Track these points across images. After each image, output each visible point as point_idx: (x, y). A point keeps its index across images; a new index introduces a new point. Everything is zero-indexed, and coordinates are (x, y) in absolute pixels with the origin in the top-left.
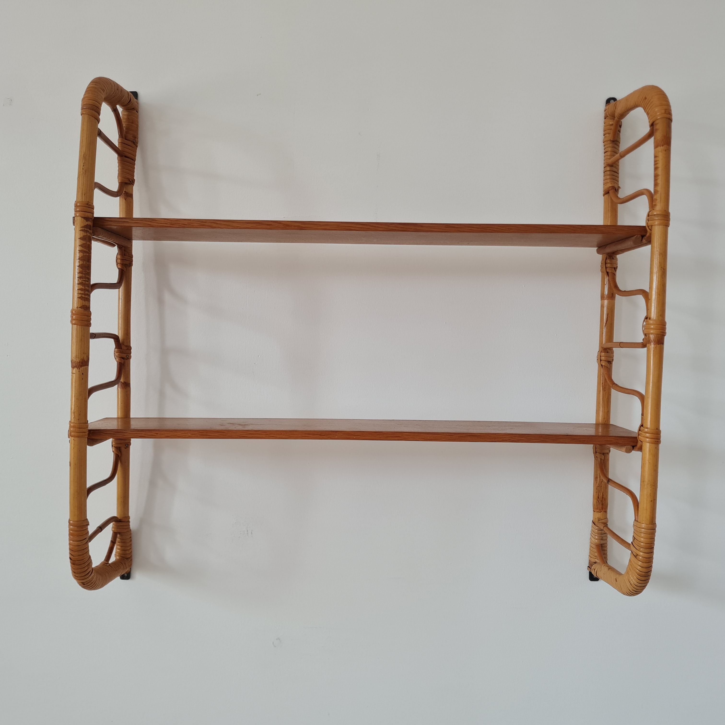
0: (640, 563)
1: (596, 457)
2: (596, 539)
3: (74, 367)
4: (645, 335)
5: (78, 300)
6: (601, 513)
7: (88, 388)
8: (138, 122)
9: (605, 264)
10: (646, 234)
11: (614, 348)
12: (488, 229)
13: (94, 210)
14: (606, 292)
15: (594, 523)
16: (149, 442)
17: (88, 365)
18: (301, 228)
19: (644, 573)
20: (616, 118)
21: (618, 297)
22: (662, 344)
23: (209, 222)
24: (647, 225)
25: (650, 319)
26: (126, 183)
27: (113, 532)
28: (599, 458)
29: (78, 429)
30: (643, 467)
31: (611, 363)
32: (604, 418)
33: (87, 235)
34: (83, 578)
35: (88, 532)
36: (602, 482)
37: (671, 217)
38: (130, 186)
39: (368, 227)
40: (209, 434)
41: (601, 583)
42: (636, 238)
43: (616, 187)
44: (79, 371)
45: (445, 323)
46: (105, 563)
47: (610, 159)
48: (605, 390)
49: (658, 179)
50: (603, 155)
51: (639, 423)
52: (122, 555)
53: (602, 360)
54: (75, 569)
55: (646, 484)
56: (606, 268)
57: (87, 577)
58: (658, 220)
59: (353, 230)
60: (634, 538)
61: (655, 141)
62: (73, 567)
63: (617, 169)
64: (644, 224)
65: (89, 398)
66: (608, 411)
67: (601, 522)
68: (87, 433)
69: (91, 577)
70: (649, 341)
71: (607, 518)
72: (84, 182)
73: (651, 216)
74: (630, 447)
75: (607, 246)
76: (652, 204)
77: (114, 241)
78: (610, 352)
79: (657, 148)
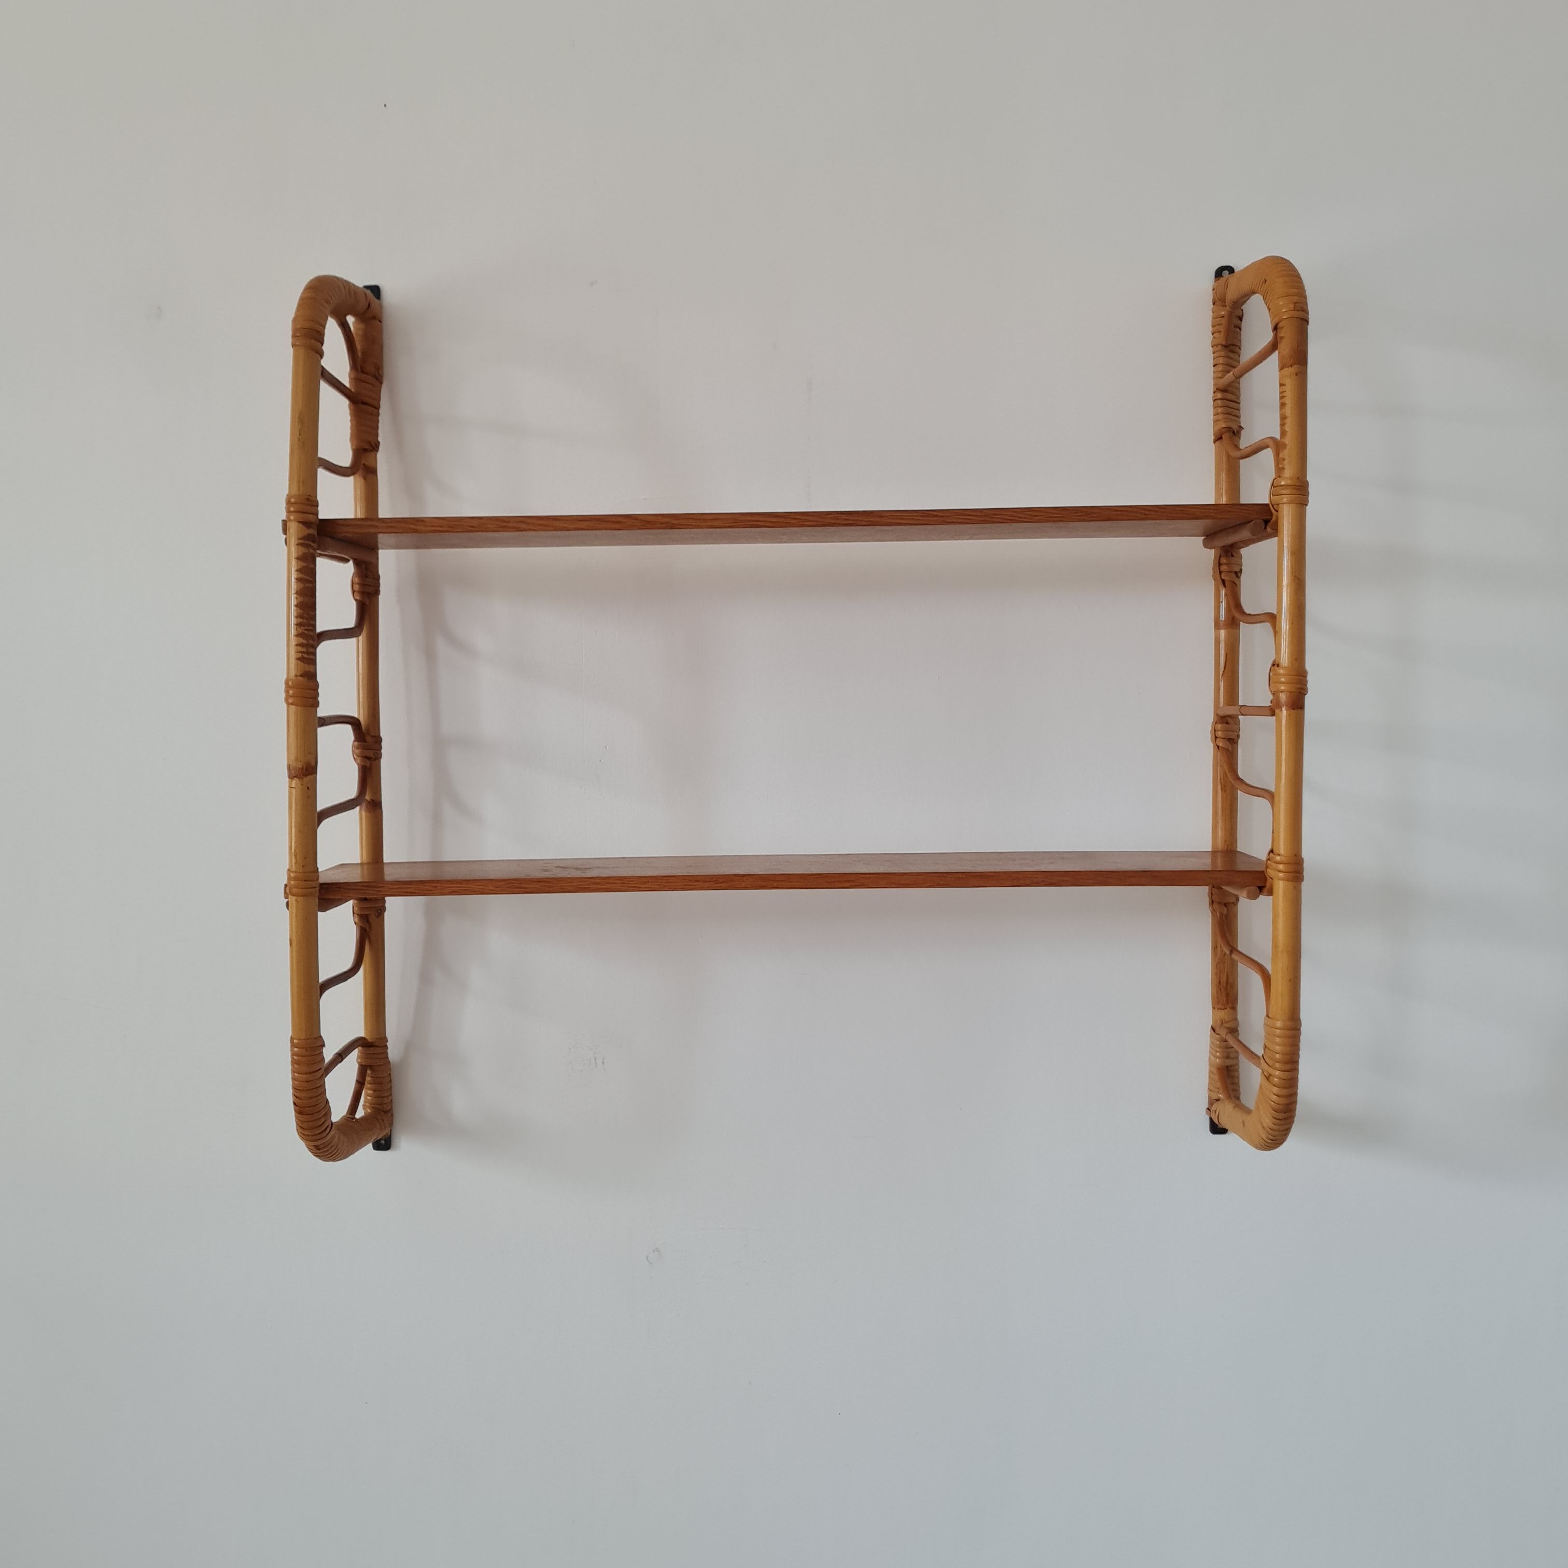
0: (1275, 1090)
1: (1214, 912)
2: (1218, 1058)
3: (293, 776)
4: (1272, 694)
5: (297, 663)
6: (1226, 1010)
7: (317, 811)
8: (382, 341)
9: (1218, 565)
10: (1271, 519)
11: (1240, 717)
13: (320, 509)
14: (1223, 616)
15: (1214, 1029)
17: (316, 773)
18: (673, 527)
20: (1228, 307)
21: (1245, 629)
22: (1299, 709)
24: (1271, 503)
25: (1278, 666)
26: (365, 450)
27: (359, 1065)
28: (1218, 913)
29: (303, 882)
30: (1275, 922)
31: (1236, 742)
32: (1225, 841)
33: (309, 552)
34: (318, 1137)
35: (323, 1059)
36: (1225, 956)
37: (1311, 489)
38: (371, 455)
39: (788, 521)
40: (524, 886)
41: (1231, 1139)
42: (1259, 522)
43: (1235, 427)
44: (301, 783)
46: (349, 1118)
47: (1223, 377)
48: (1226, 792)
51: (1269, 847)
52: (376, 1106)
53: (1219, 737)
54: (304, 1122)
56: (1220, 572)
57: (325, 1135)
58: (1287, 495)
60: (1265, 1047)
61: (1281, 358)
62: (300, 1119)
63: (1234, 395)
64: (1267, 502)
65: (319, 827)
66: (1232, 828)
67: (1225, 1026)
68: (319, 887)
69: (327, 1139)
70: (1279, 704)
71: (1237, 1020)
72: (302, 461)
73: (1278, 487)
74: (1255, 889)
75: (1219, 536)
76: (1278, 466)
77: (350, 556)
78: (1234, 724)
79: (1283, 370)
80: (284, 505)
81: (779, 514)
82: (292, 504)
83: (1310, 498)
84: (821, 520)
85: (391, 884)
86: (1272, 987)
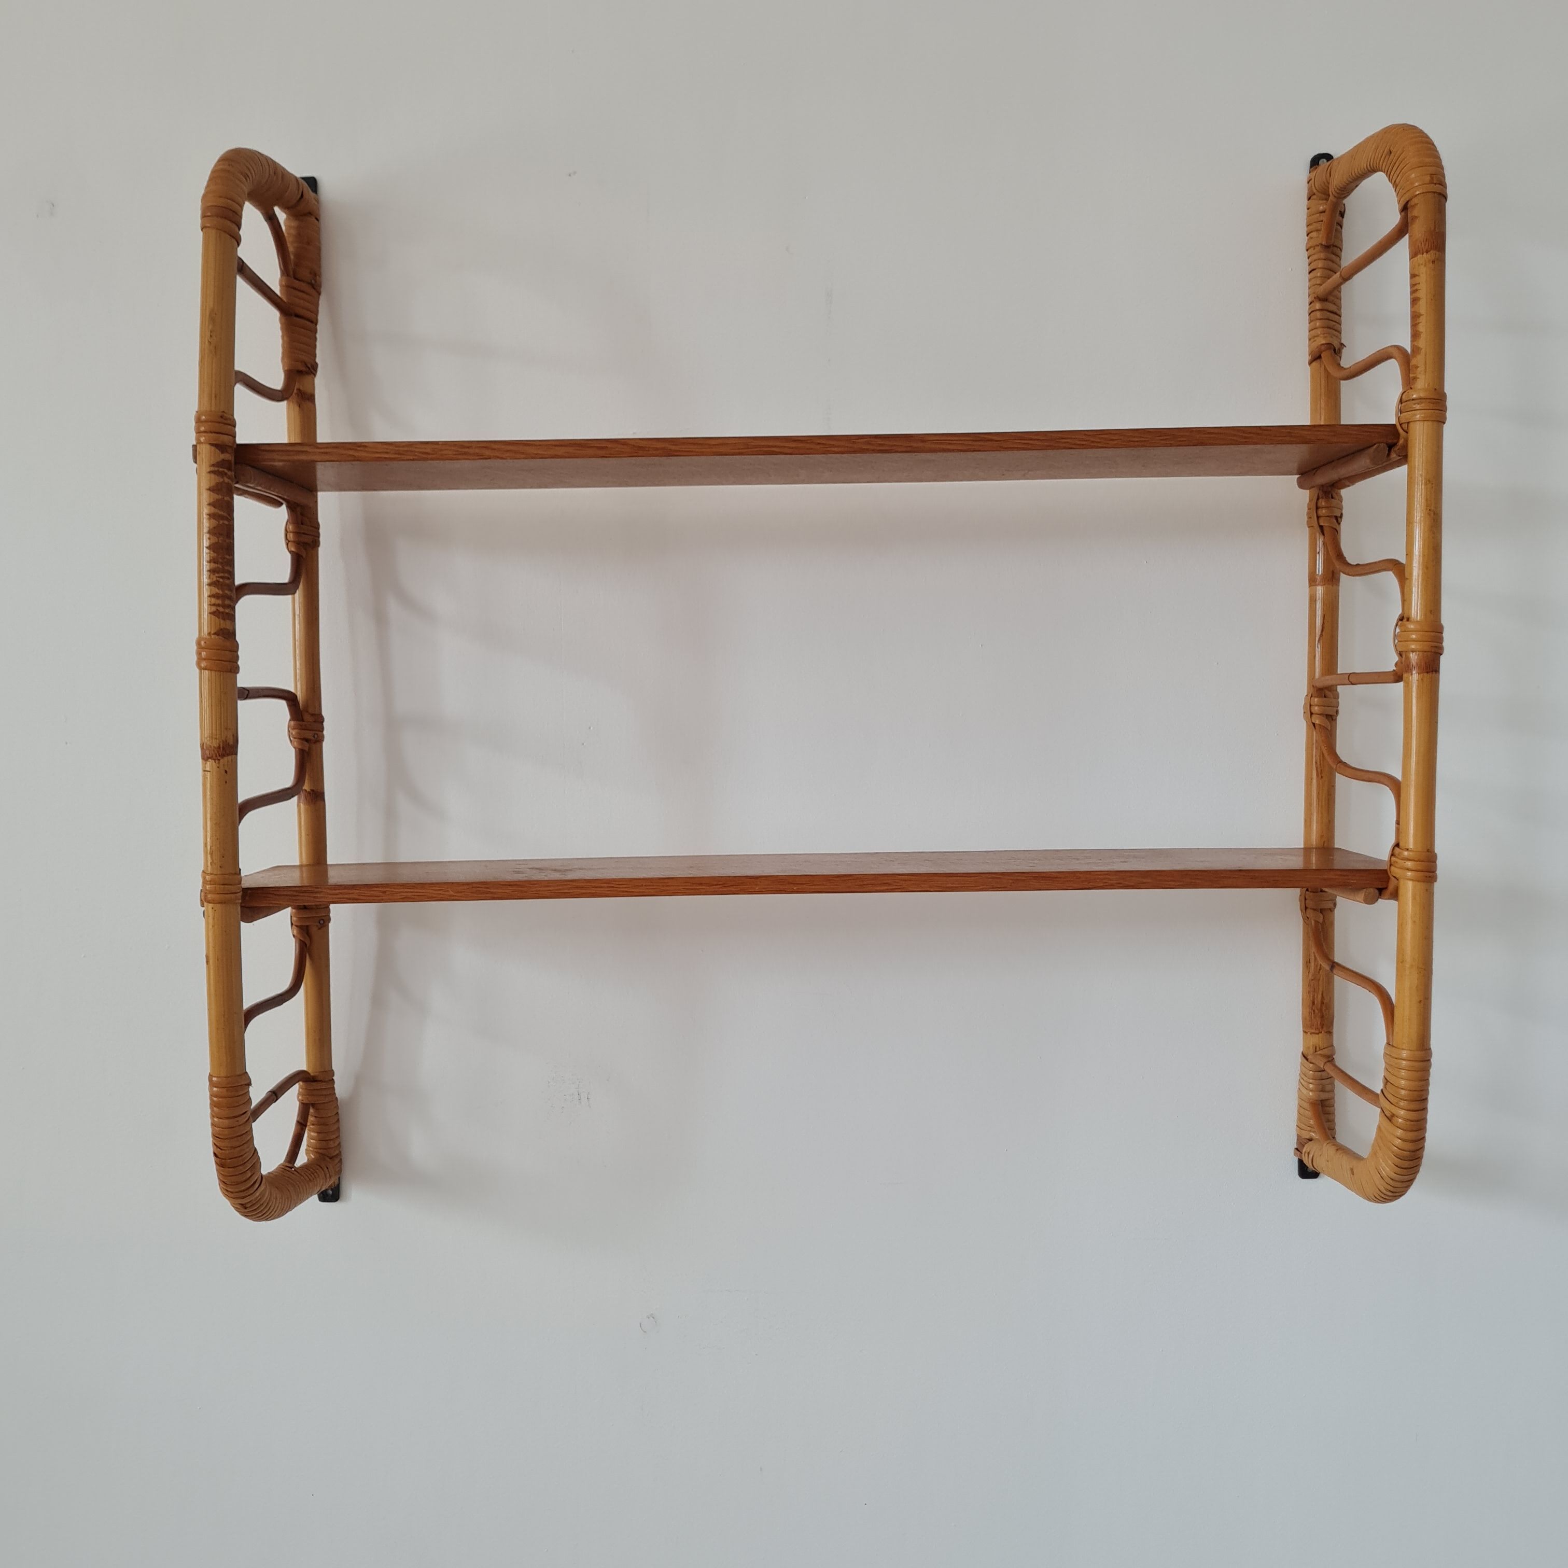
0: (1399, 1132)
1: (1306, 919)
2: (1311, 1091)
3: (207, 757)
4: (1399, 655)
5: (211, 617)
6: (1320, 1034)
7: (237, 802)
8: (320, 242)
9: (1315, 508)
10: (1398, 442)
11: (1338, 687)
12: (1063, 441)
13: (237, 429)
14: (1320, 569)
15: (1305, 1056)
16: (367, 911)
17: (236, 754)
18: (669, 454)
19: (1408, 1153)
20: (1331, 198)
21: (1344, 579)
22: (1434, 673)
23: (475, 448)
24: (1399, 423)
25: (1408, 620)
26: (300, 372)
27: (300, 1102)
28: (1312, 920)
29: (221, 886)
31: (1334, 719)
32: (1322, 836)
33: (224, 481)
34: (242, 1194)
35: (250, 1100)
36: (1320, 970)
37: (1449, 403)
38: (308, 378)
40: (492, 891)
41: (1323, 1183)
42: (1376, 449)
43: (1336, 344)
44: (218, 765)
45: (980, 646)
46: (287, 1166)
47: (1320, 285)
48: (1322, 777)
49: (1419, 323)
50: (1307, 276)
51: (1392, 841)
52: (319, 1151)
53: (1314, 713)
54: (226, 1176)
55: (1408, 966)
56: (1318, 517)
57: (251, 1192)
58: (1420, 411)
59: (776, 452)
60: (1386, 1081)
61: (1412, 244)
62: (222, 1172)
63: (1336, 305)
64: (1393, 421)
65: (242, 821)
66: (1329, 821)
67: (1320, 1054)
68: (240, 894)
69: (257, 1195)
70: (1409, 668)
71: (1333, 1046)
72: (214, 371)
73: (1408, 402)
74: (1373, 891)
75: (1318, 471)
76: (1409, 376)
77: (280, 495)
78: (1332, 697)
79: (1416, 258)
81: (802, 439)
82: (202, 422)
83: (1448, 414)
84: (851, 445)
85: (336, 889)
86: (1396, 1010)
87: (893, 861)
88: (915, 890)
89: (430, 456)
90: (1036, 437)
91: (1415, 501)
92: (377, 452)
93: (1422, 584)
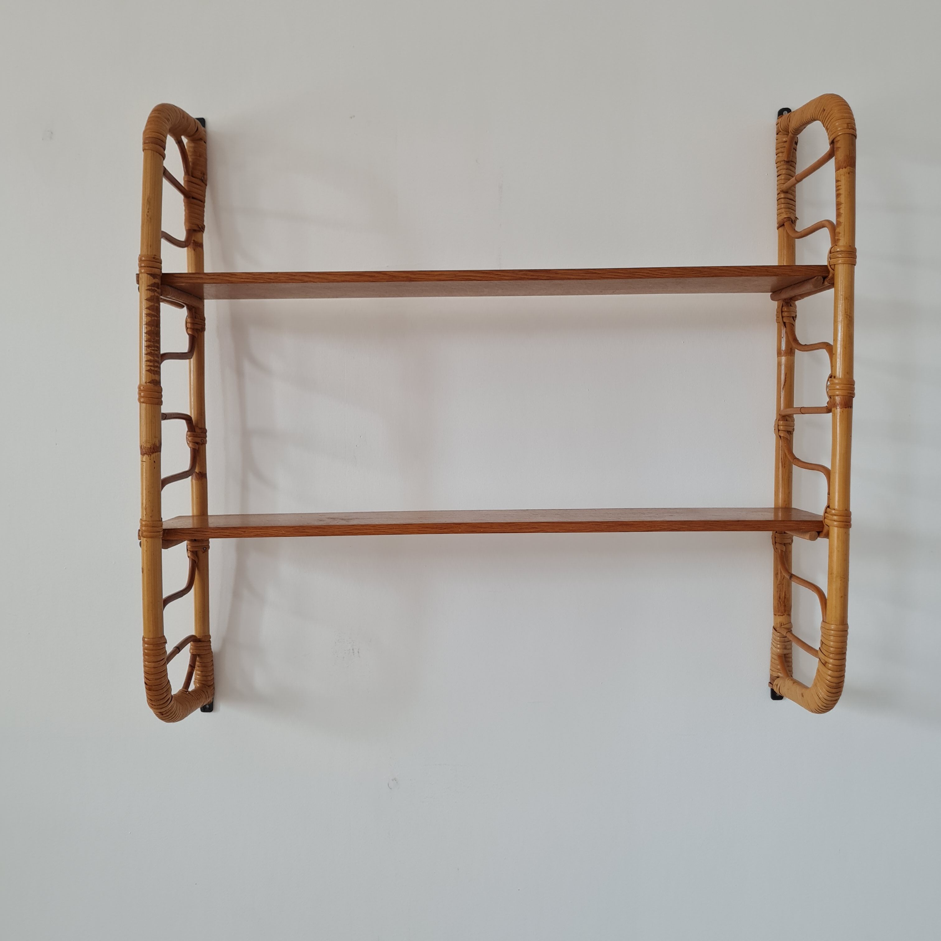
0: (830, 672)
1: (776, 549)
2: (779, 649)
3: (144, 453)
4: (829, 398)
5: (147, 373)
6: (784, 616)
7: (161, 479)
8: (206, 155)
9: (781, 312)
10: (829, 276)
11: (794, 415)
13: (162, 265)
14: (783, 347)
15: (775, 628)
16: (231, 542)
17: (160, 451)
18: (411, 280)
19: (835, 684)
20: (790, 134)
21: (798, 353)
22: (849, 408)
24: (829, 265)
25: (835, 377)
26: (195, 231)
27: (191, 654)
28: (779, 550)
29: (151, 528)
30: (830, 556)
31: (792, 434)
32: (785, 501)
33: (155, 295)
34: (161, 707)
35: (166, 651)
36: (783, 578)
37: (858, 254)
38: (199, 234)
39: (492, 276)
40: (307, 531)
41: (786, 702)
42: (816, 279)
43: (793, 218)
44: (150, 458)
46: (184, 691)
47: (784, 184)
48: (785, 467)
49: (840, 208)
50: (776, 179)
51: (826, 504)
52: (203, 682)
53: (780, 430)
54: (152, 696)
55: (835, 576)
56: (782, 317)
57: (166, 706)
58: (841, 258)
59: (472, 279)
60: (822, 643)
61: (837, 163)
62: (149, 694)
63: (793, 196)
64: (826, 263)
65: (162, 491)
66: (789, 492)
67: (784, 627)
68: (162, 532)
69: (170, 706)
70: (835, 404)
71: (791, 623)
72: (150, 231)
73: (834, 253)
74: (814, 533)
75: (783, 291)
76: (835, 238)
77: (184, 302)
78: (791, 420)
79: (838, 171)
80: (137, 262)
82: (143, 261)
83: (857, 260)
85: (213, 530)
86: (828, 601)
87: (537, 514)
88: (551, 531)
89: (272, 281)
90: (622, 272)
91: (838, 310)
92: (242, 278)
93: (842, 357)
